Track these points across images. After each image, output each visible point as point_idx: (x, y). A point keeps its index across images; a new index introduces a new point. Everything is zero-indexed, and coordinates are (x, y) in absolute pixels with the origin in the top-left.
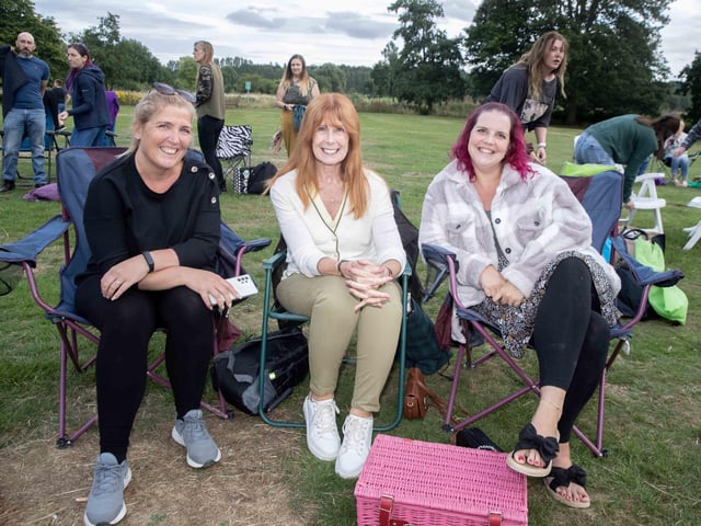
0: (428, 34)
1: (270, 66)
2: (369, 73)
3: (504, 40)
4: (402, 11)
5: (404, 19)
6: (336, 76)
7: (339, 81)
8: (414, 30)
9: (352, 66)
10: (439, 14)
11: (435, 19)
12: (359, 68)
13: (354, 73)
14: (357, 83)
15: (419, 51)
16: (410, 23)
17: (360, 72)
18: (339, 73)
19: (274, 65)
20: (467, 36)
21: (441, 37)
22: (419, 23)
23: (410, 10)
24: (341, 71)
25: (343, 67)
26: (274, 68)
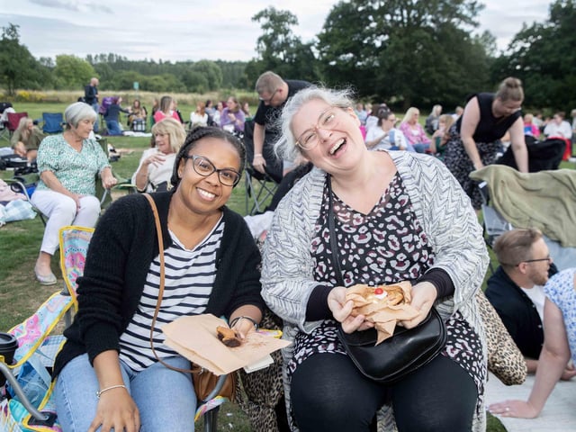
0: (286, 39)
1: (145, 62)
2: (243, 68)
3: (346, 45)
4: (264, 21)
5: (266, 27)
6: (212, 72)
7: (215, 77)
8: (274, 36)
9: (228, 61)
10: (294, 22)
11: (291, 27)
12: (235, 63)
13: (230, 68)
14: (234, 78)
15: (278, 53)
16: (270, 31)
17: (236, 67)
18: (215, 69)
19: (149, 61)
20: (319, 41)
21: (297, 41)
22: (277, 31)
23: (271, 19)
24: (218, 67)
25: (219, 62)
26: (149, 64)
